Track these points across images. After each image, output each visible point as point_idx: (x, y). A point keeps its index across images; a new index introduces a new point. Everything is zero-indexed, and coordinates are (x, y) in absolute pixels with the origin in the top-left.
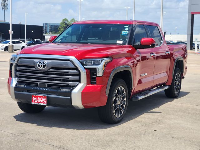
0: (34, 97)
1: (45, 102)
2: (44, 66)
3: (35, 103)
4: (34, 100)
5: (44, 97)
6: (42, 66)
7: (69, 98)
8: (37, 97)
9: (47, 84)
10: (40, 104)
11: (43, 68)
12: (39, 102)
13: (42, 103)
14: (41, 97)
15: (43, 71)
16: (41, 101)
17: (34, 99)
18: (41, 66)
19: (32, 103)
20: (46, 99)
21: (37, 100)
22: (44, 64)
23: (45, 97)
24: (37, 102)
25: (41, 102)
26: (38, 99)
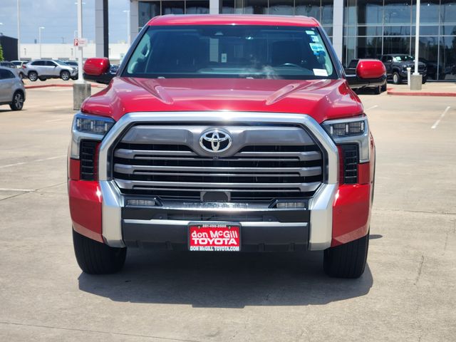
0: (195, 232)
1: (235, 243)
2: (224, 145)
3: (202, 249)
4: (196, 240)
5: (229, 230)
6: (218, 143)
7: (305, 224)
8: (207, 230)
9: (232, 193)
10: (218, 249)
11: (220, 149)
12: (214, 244)
13: (224, 245)
14: (218, 229)
15: (219, 158)
16: (219, 241)
17: (195, 237)
18: (215, 144)
19: (192, 248)
20: (235, 234)
21: (206, 240)
22: (224, 139)
23: (233, 228)
24: (208, 244)
25: (221, 243)
26: (210, 237)
